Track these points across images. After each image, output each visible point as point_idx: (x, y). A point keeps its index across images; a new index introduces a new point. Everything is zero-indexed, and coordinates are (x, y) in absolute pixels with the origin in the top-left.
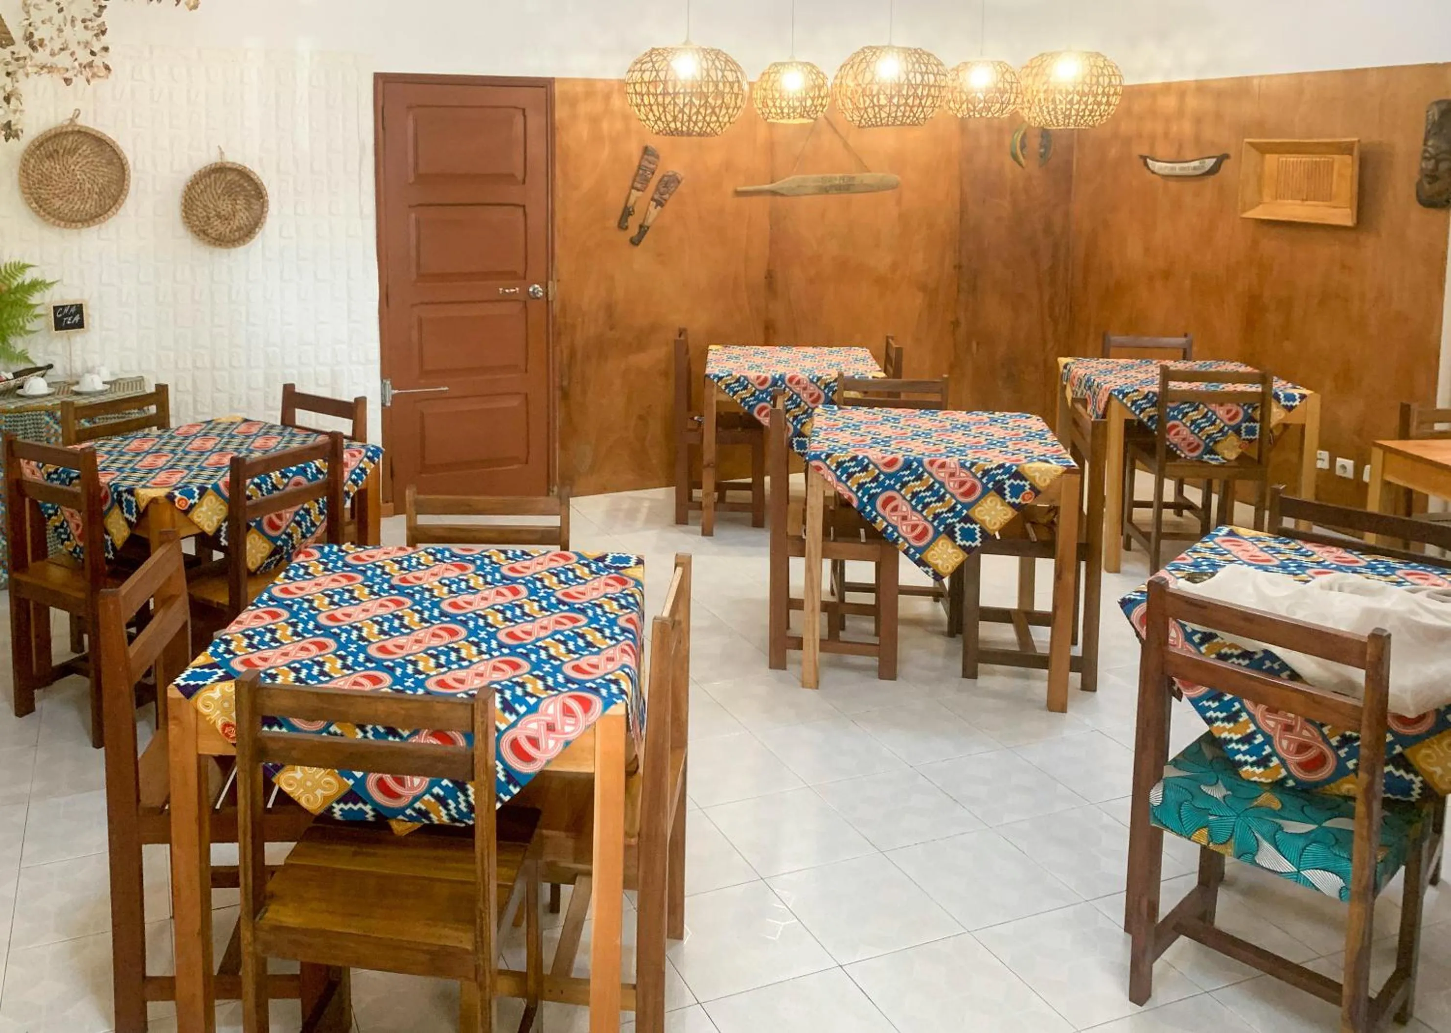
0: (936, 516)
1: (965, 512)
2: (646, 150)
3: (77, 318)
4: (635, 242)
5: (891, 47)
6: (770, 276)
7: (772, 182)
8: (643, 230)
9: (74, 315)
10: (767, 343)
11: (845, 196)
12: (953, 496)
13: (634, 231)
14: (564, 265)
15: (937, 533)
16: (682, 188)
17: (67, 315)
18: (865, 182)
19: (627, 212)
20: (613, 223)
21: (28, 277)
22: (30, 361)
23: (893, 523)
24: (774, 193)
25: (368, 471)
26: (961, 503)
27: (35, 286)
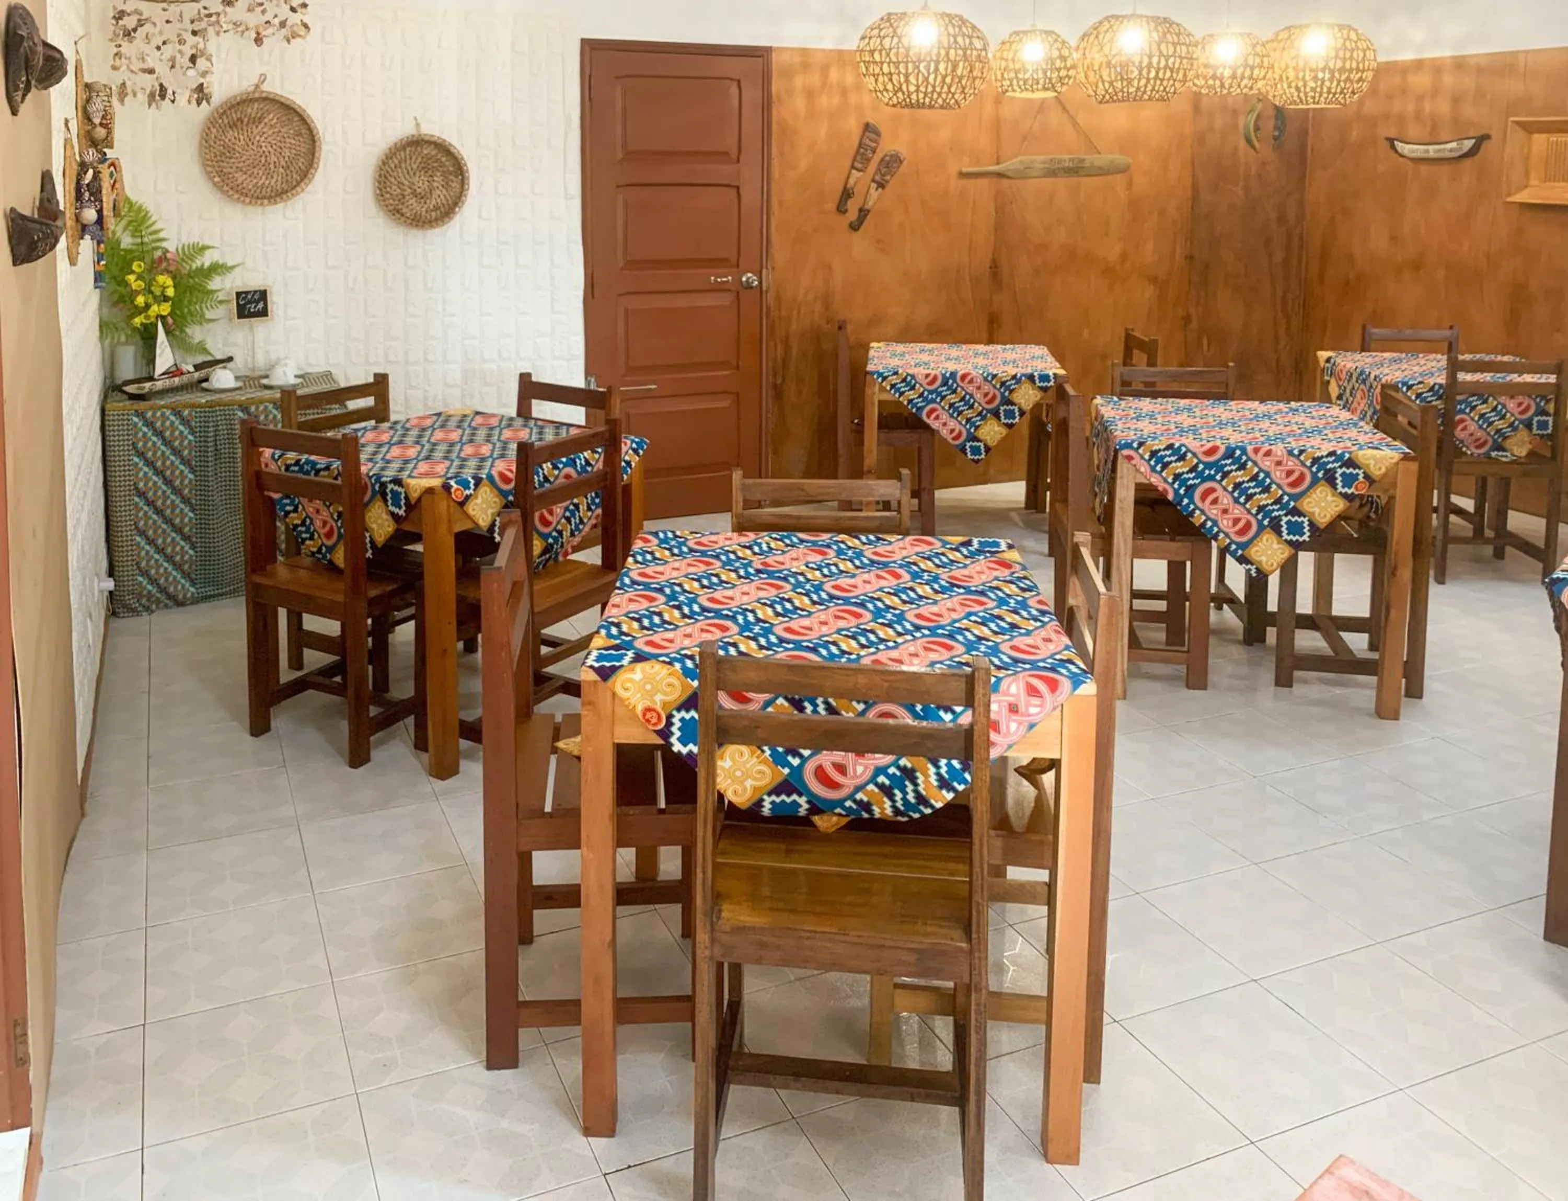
0: (1261, 509)
1: (1292, 504)
2: (867, 127)
3: (261, 305)
4: (855, 227)
5: (1134, 16)
6: (995, 266)
7: (998, 163)
8: (863, 213)
9: (257, 302)
10: (990, 341)
11: (1074, 180)
12: (1279, 486)
13: (853, 215)
14: (780, 252)
15: (1261, 528)
16: (904, 167)
17: (250, 302)
18: (1096, 164)
19: (847, 194)
20: (831, 206)
21: (207, 260)
22: (210, 354)
23: (1213, 517)
24: (999, 175)
25: (633, 464)
26: (1288, 495)
27: (216, 269)
